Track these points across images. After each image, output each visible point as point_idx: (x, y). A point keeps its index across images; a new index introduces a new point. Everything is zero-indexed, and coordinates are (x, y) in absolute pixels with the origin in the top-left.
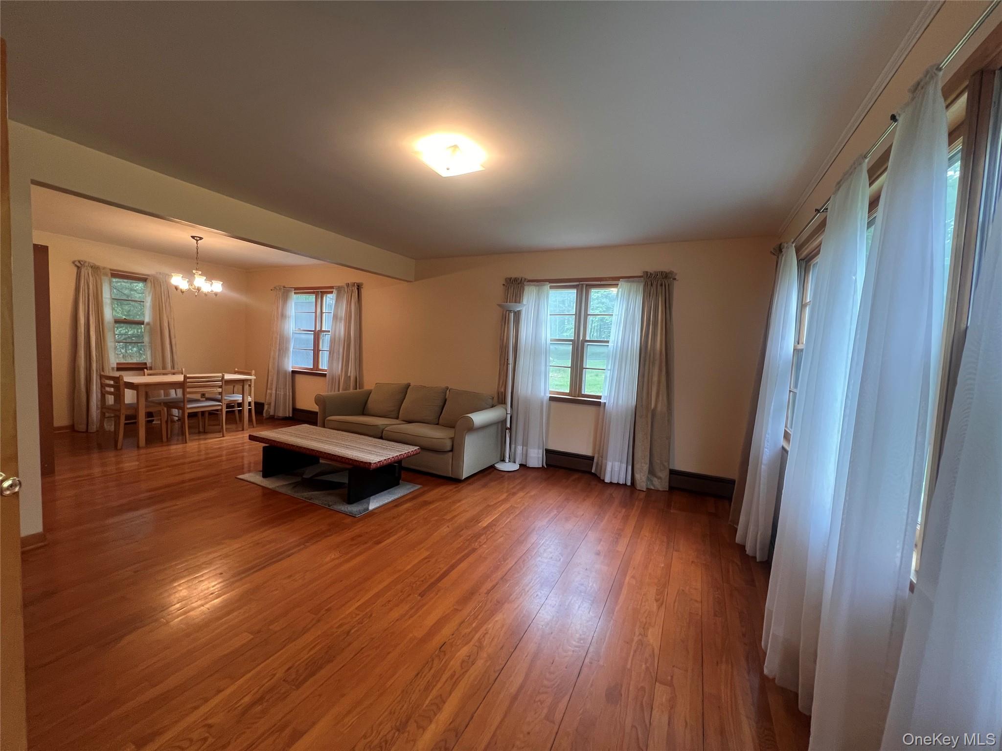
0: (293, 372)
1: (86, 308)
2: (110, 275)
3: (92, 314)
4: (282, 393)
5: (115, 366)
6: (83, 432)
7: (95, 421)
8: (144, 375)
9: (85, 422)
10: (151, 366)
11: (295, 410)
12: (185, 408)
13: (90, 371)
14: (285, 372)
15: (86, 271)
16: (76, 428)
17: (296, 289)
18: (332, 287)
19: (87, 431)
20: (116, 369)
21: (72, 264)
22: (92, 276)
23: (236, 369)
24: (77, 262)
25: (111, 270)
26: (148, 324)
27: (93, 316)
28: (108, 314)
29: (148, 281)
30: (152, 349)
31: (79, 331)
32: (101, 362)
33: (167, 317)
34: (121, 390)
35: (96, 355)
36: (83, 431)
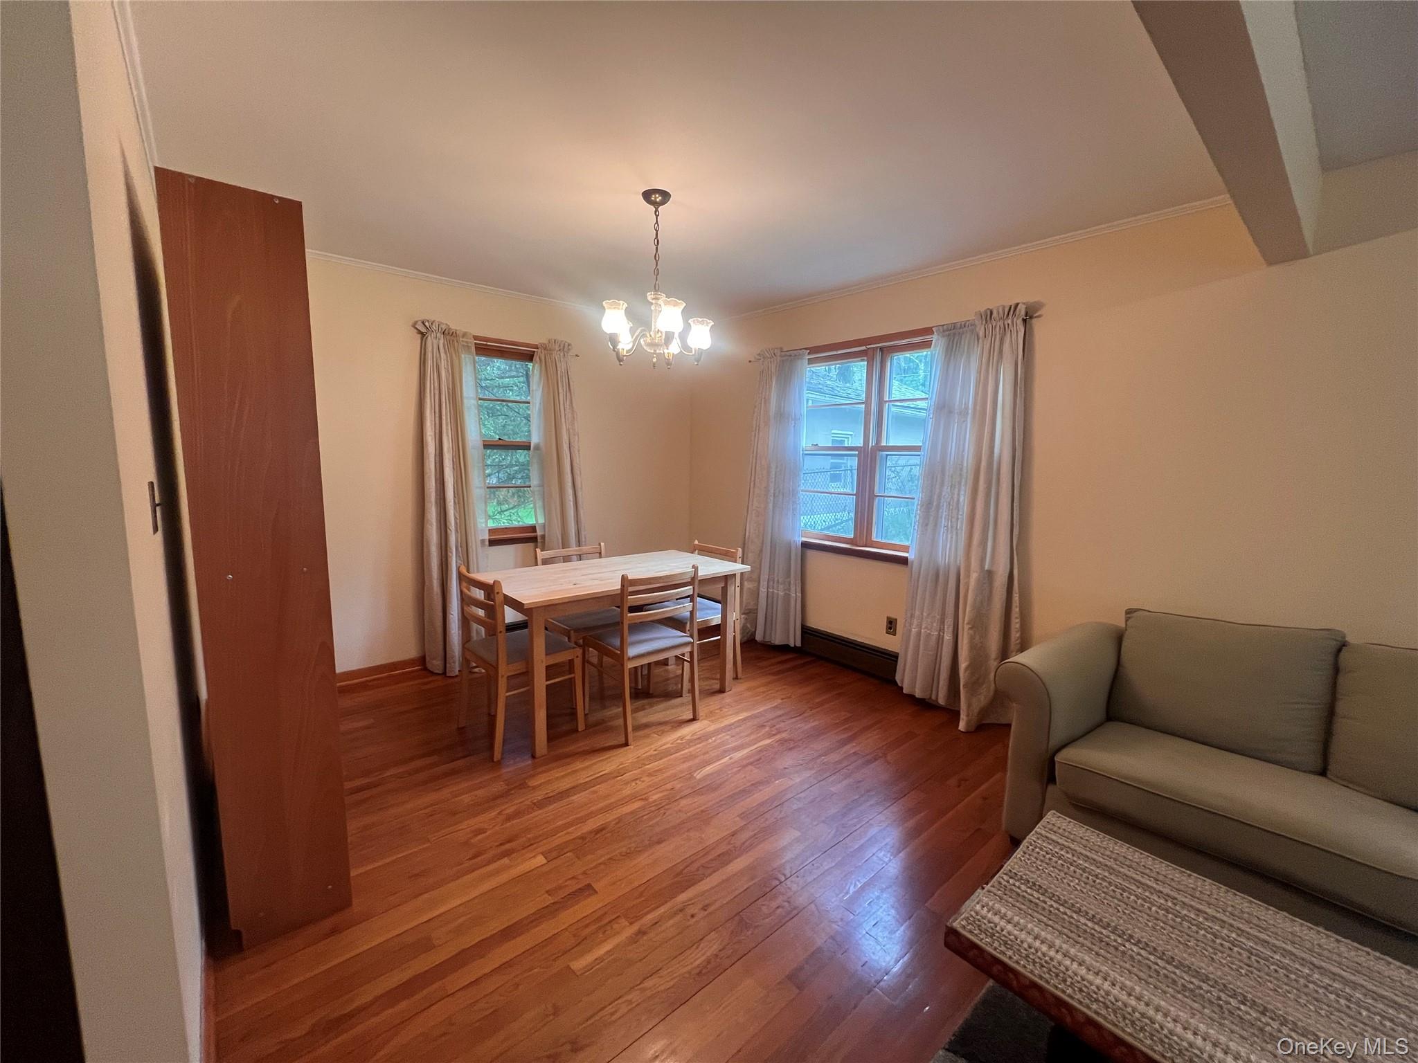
0: (805, 545)
1: (437, 419)
2: (473, 349)
3: (447, 433)
4: (781, 594)
5: (487, 537)
6: (439, 674)
7: (457, 654)
8: (536, 564)
9: (441, 652)
10: (542, 533)
11: (807, 632)
12: (625, 658)
13: (446, 551)
14: (789, 546)
15: (435, 342)
16: (429, 666)
17: (813, 350)
18: (929, 331)
19: (444, 673)
20: (487, 543)
21: (413, 329)
22: (446, 353)
23: (696, 542)
24: (420, 323)
25: (476, 338)
26: (537, 448)
27: (448, 436)
28: (474, 432)
29: (536, 358)
30: (544, 500)
31: (427, 469)
32: (463, 532)
33: (568, 430)
34: (498, 609)
35: (456, 518)
36: (438, 672)
